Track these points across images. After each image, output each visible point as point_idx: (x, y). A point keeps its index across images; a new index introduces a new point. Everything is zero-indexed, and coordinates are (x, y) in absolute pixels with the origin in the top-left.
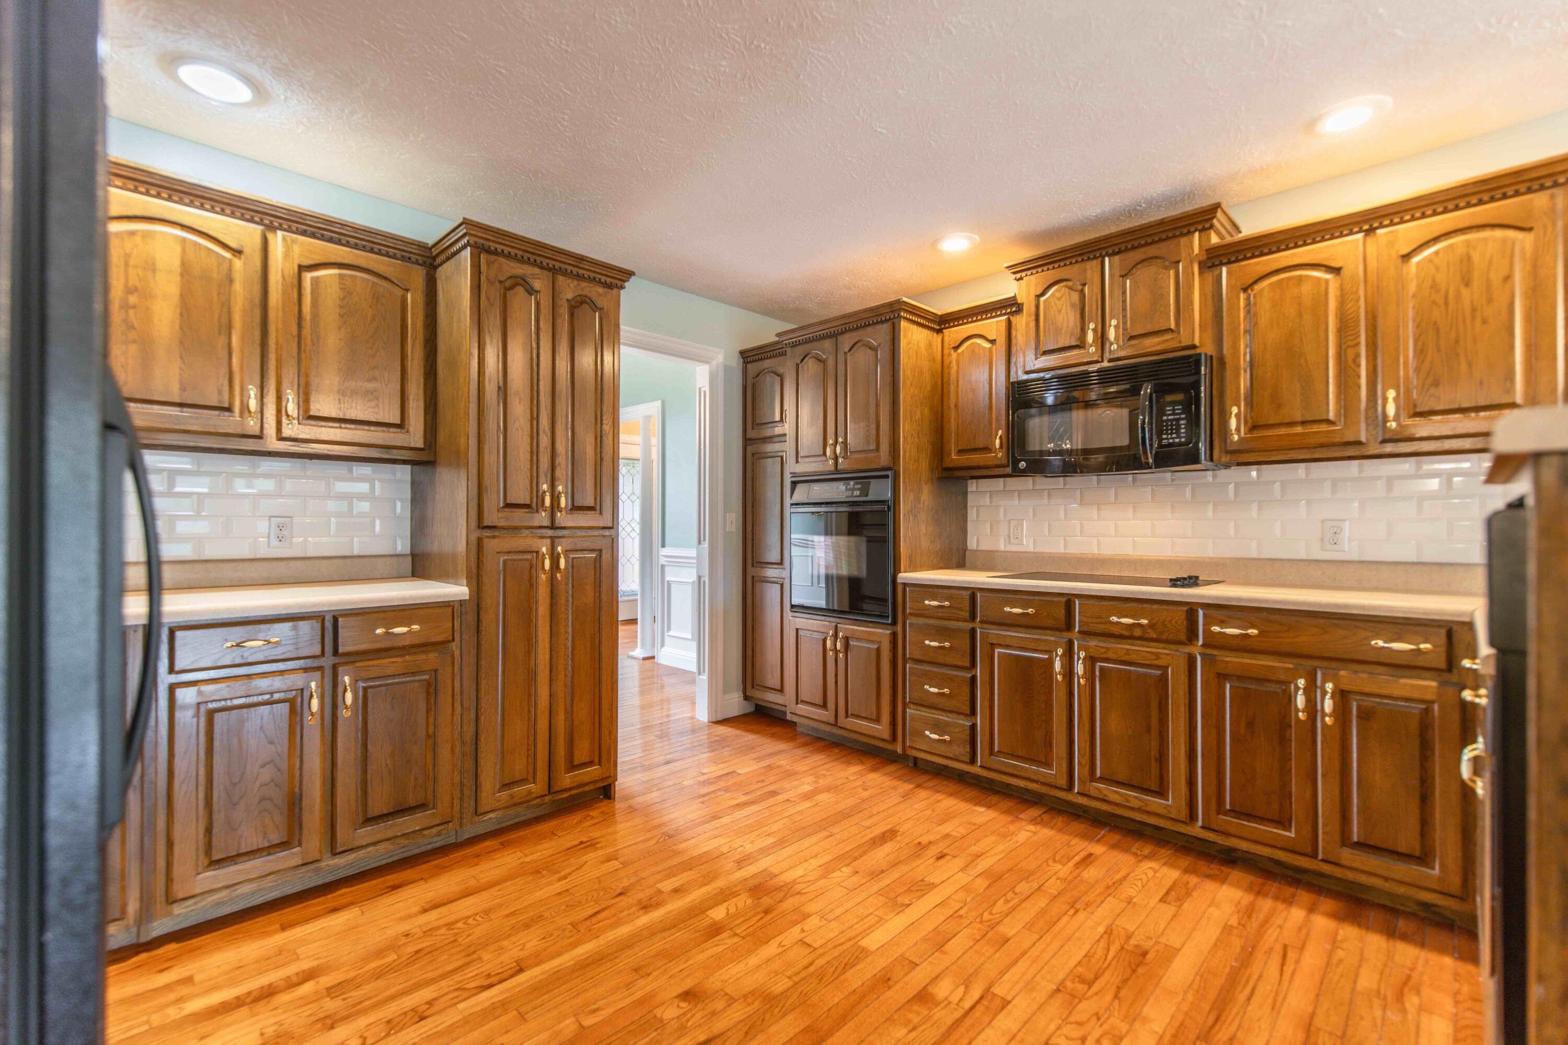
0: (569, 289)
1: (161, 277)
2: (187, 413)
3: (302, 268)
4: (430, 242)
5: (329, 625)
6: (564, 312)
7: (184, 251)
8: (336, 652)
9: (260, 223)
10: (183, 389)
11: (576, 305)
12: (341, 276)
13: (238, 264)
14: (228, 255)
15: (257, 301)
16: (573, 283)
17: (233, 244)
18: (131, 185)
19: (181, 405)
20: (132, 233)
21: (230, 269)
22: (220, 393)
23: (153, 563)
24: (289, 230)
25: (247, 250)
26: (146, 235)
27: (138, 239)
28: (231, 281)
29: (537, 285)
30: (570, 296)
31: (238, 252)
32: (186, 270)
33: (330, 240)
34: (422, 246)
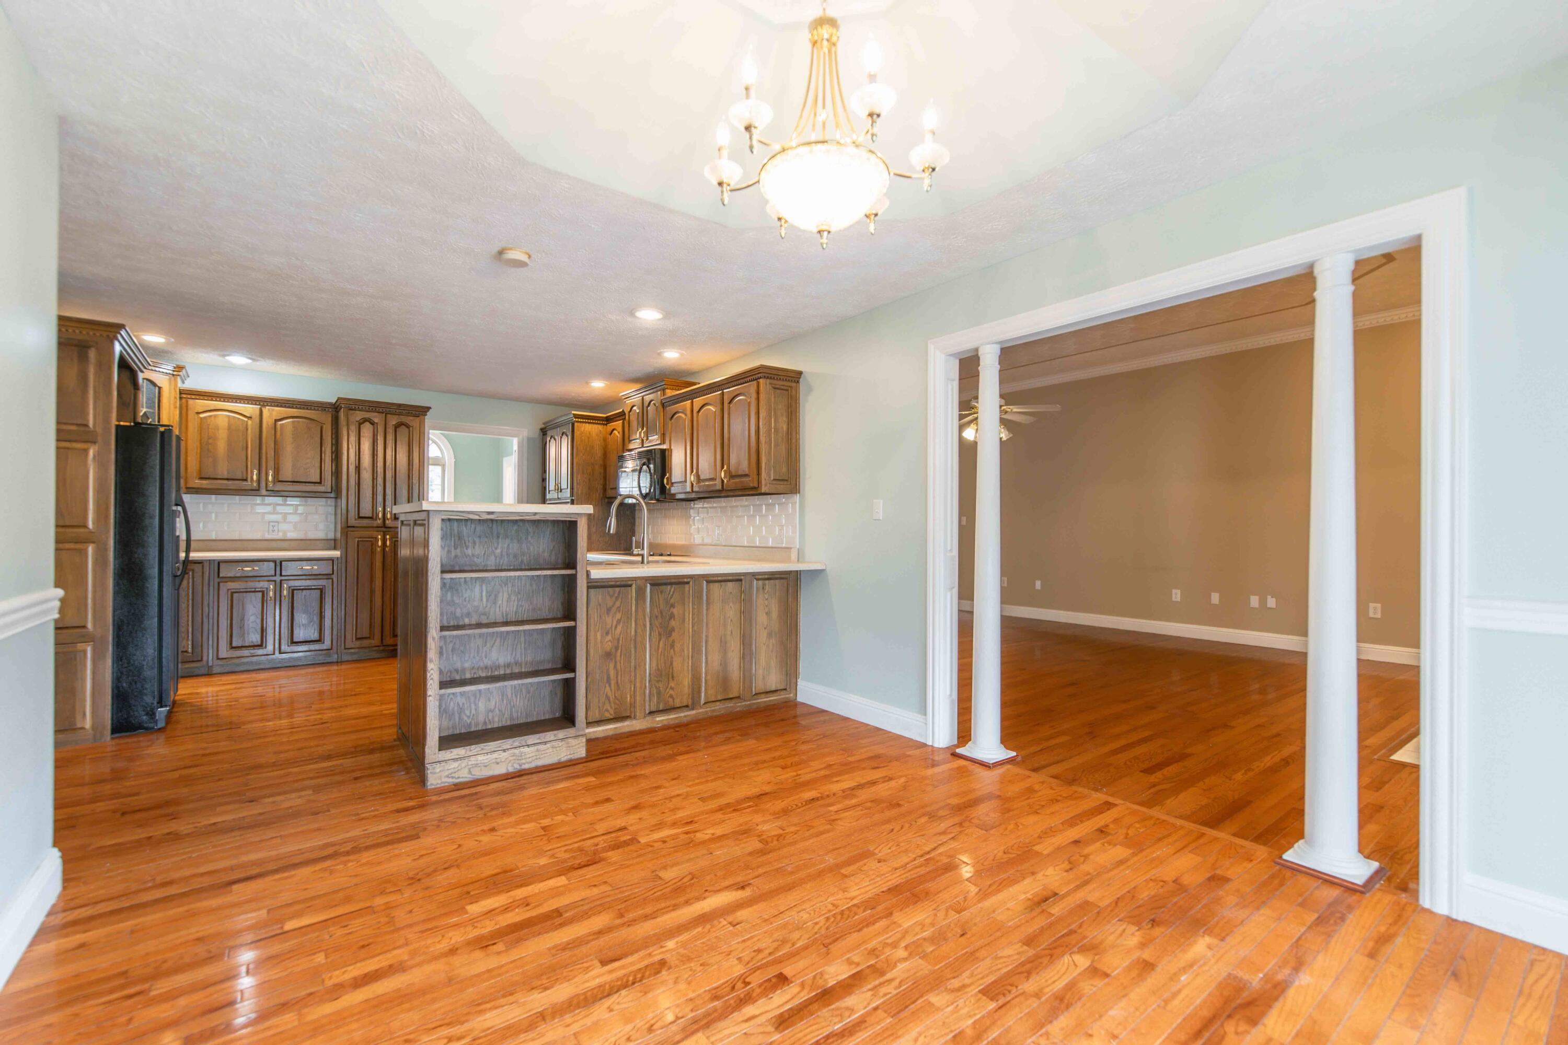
0: (393, 420)
1: (221, 431)
2: (230, 482)
3: (276, 421)
4: (334, 401)
5: (278, 564)
6: (390, 431)
7: (229, 420)
8: (281, 575)
9: (259, 405)
10: (228, 473)
11: (397, 427)
12: (293, 422)
13: (250, 422)
14: (246, 419)
15: (258, 436)
16: (395, 417)
17: (248, 415)
18: (210, 398)
19: (228, 479)
20: (211, 416)
21: (247, 425)
22: (242, 473)
23: (188, 540)
24: (271, 406)
25: (253, 417)
26: (215, 416)
27: (213, 418)
28: (247, 429)
29: (376, 420)
30: (394, 423)
31: (250, 418)
32: (230, 428)
33: (289, 407)
34: (330, 404)
